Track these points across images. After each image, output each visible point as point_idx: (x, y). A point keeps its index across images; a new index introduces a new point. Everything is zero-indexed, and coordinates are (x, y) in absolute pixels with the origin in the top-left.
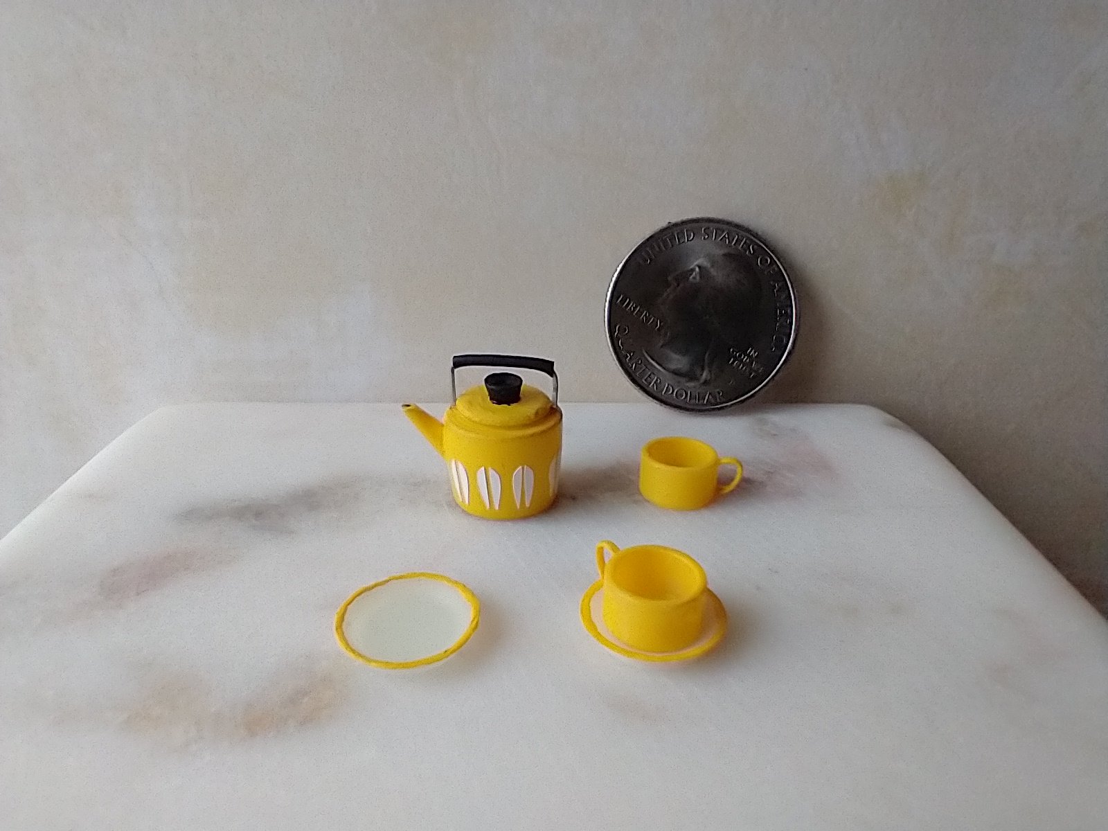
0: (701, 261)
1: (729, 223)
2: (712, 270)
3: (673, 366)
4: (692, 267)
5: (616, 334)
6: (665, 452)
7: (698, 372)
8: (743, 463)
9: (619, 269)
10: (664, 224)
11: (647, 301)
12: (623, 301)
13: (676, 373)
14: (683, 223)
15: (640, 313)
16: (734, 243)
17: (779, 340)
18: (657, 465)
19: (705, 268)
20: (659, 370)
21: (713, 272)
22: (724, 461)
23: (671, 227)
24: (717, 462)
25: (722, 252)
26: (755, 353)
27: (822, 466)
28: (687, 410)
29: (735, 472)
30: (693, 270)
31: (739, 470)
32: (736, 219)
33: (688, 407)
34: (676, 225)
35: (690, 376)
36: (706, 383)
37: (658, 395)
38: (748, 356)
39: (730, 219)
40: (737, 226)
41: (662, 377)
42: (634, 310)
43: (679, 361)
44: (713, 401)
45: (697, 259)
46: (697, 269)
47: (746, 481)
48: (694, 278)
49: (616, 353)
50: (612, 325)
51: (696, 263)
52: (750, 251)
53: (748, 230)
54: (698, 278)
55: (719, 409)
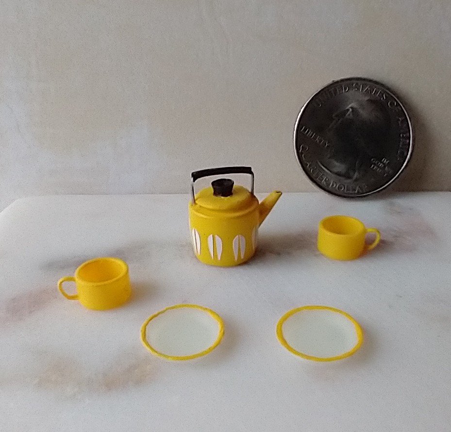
0: (353, 105)
1: (370, 81)
2: (360, 110)
3: (335, 170)
4: (347, 108)
5: (300, 151)
6: (334, 225)
7: (351, 173)
8: (380, 232)
9: (302, 110)
10: (330, 82)
11: (319, 130)
12: (305, 130)
13: (338, 174)
14: (342, 80)
15: (315, 137)
16: (374, 92)
17: (403, 153)
18: (329, 233)
19: (356, 109)
20: (327, 172)
21: (361, 111)
22: (369, 230)
23: (335, 84)
24: (365, 231)
25: (367, 98)
26: (387, 161)
27: (429, 232)
28: (345, 197)
29: (375, 236)
30: (348, 110)
31: (378, 236)
32: (375, 78)
33: (345, 195)
34: (337, 82)
35: (347, 176)
36: (356, 180)
37: (326, 188)
38: (383, 163)
39: (371, 78)
40: (376, 83)
41: (328, 177)
42: (311, 136)
43: (339, 167)
44: (361, 191)
45: (350, 104)
46: (351, 110)
47: (382, 242)
48: (349, 115)
49: (301, 162)
50: (298, 145)
51: (350, 106)
52: (383, 98)
53: (382, 85)
54: (351, 115)
55: (365, 196)
